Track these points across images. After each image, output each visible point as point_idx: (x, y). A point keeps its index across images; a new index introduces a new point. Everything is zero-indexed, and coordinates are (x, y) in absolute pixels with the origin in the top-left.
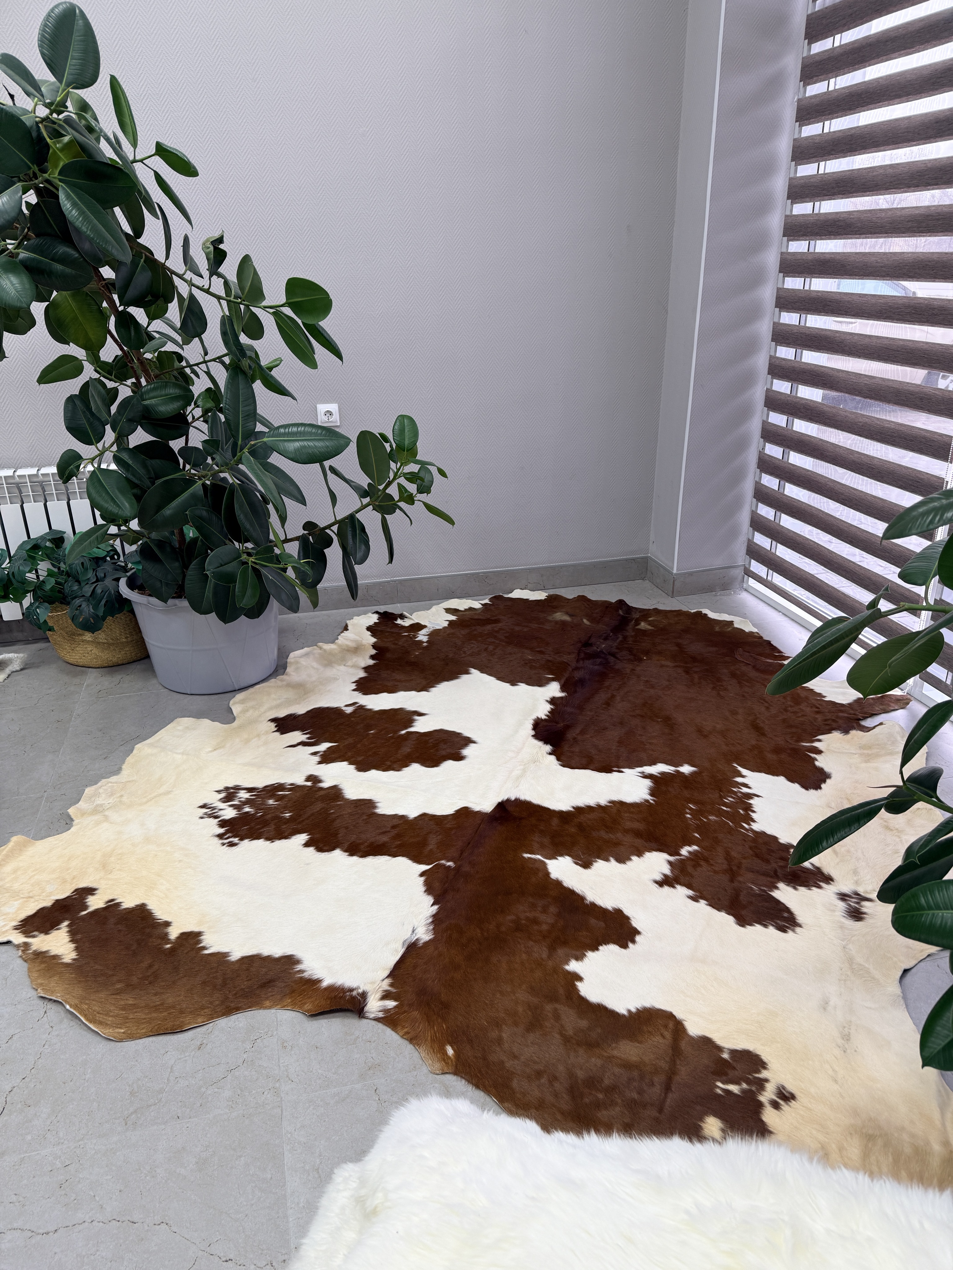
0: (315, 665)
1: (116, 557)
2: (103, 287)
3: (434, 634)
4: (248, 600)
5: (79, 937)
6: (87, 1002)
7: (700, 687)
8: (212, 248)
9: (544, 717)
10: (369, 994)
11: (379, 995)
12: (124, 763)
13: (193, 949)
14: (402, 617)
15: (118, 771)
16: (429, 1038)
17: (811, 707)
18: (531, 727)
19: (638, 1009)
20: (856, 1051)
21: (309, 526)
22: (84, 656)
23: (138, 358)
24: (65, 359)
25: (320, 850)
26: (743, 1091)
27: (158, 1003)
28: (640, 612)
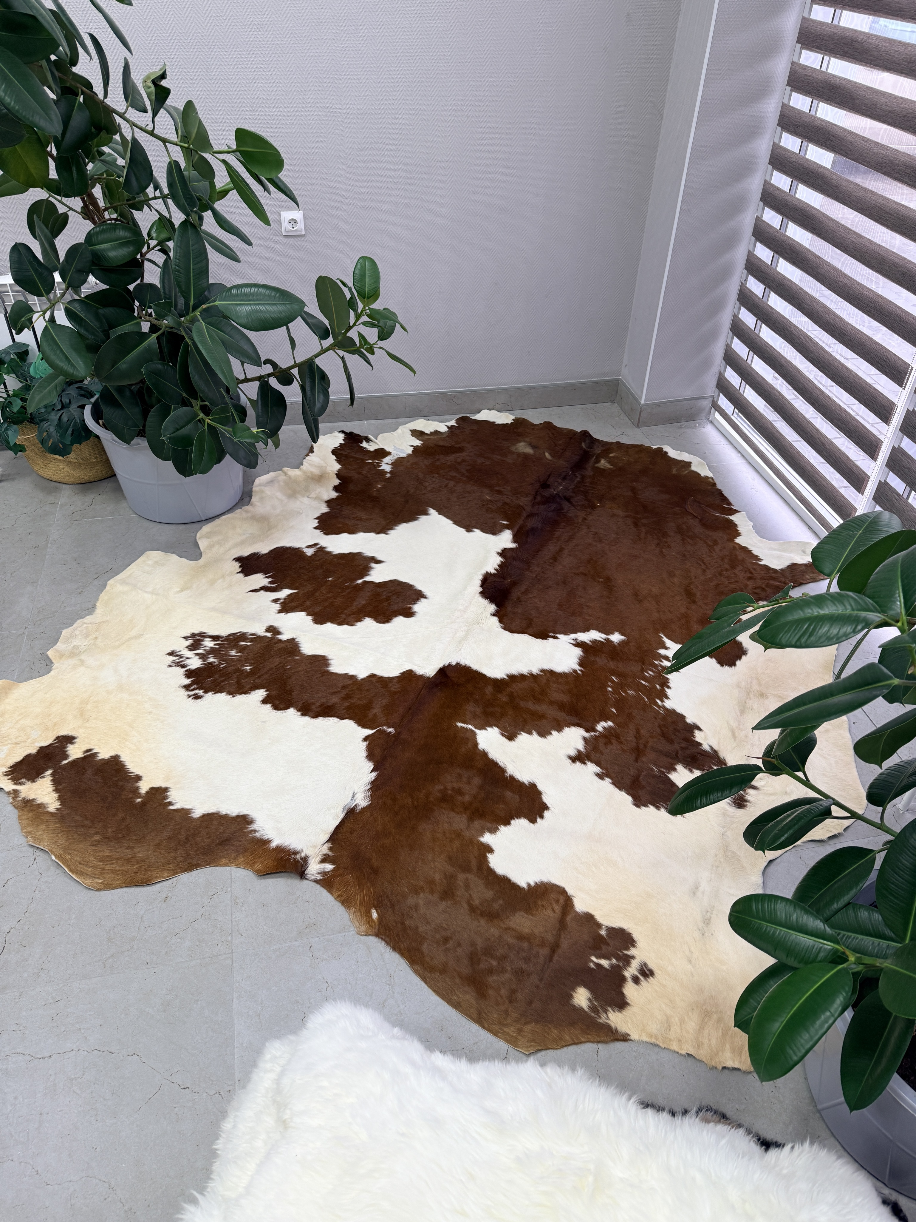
0: (279, 495)
3: (398, 463)
5: (61, 786)
6: (70, 852)
7: (645, 543)
8: (154, 85)
9: (493, 571)
10: (310, 858)
11: (319, 859)
12: (98, 600)
13: (161, 804)
14: (367, 439)
15: (91, 610)
16: (358, 901)
17: (746, 571)
18: (479, 583)
19: (536, 883)
20: (712, 935)
22: (57, 473)
25: (276, 708)
26: (612, 966)
27: (130, 856)
28: (603, 446)
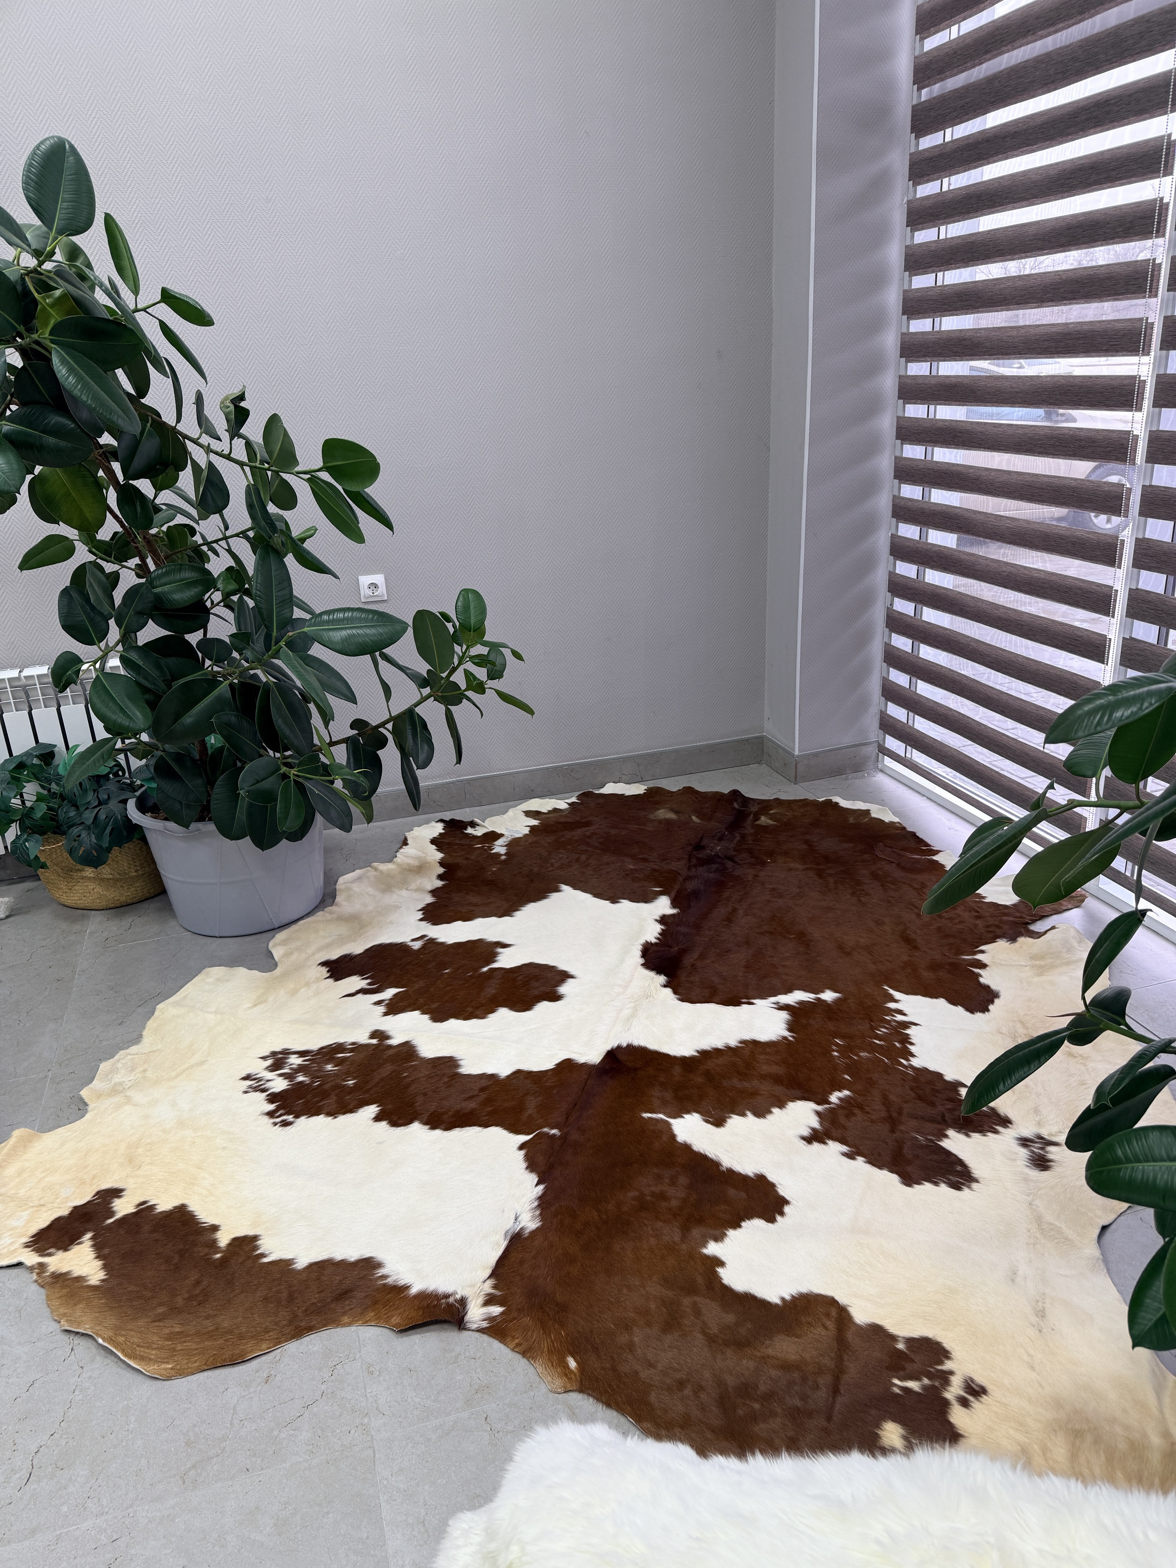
0: (371, 890)
1: (120, 773)
2: (100, 456)
3: (514, 844)
4: (291, 823)
5: (106, 1251)
6: (123, 1333)
7: (836, 894)
8: (232, 407)
9: (654, 941)
10: (469, 1300)
11: (481, 1300)
12: (144, 1028)
13: (249, 1258)
14: (473, 824)
15: (137, 1039)
16: (546, 1349)
17: (970, 911)
18: (639, 953)
19: (793, 1296)
20: (1053, 1330)
21: (358, 724)
22: (84, 896)
23: (144, 536)
24: (52, 540)
25: (394, 1124)
26: (925, 1388)
27: (212, 1328)
28: (759, 803)
